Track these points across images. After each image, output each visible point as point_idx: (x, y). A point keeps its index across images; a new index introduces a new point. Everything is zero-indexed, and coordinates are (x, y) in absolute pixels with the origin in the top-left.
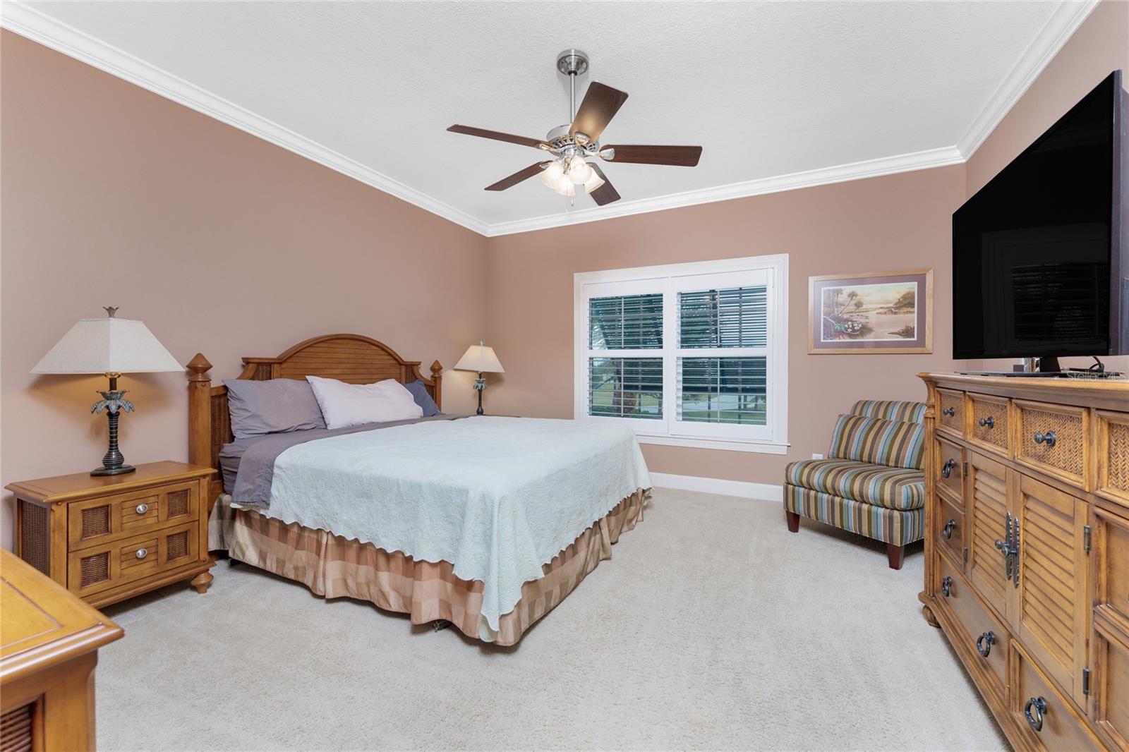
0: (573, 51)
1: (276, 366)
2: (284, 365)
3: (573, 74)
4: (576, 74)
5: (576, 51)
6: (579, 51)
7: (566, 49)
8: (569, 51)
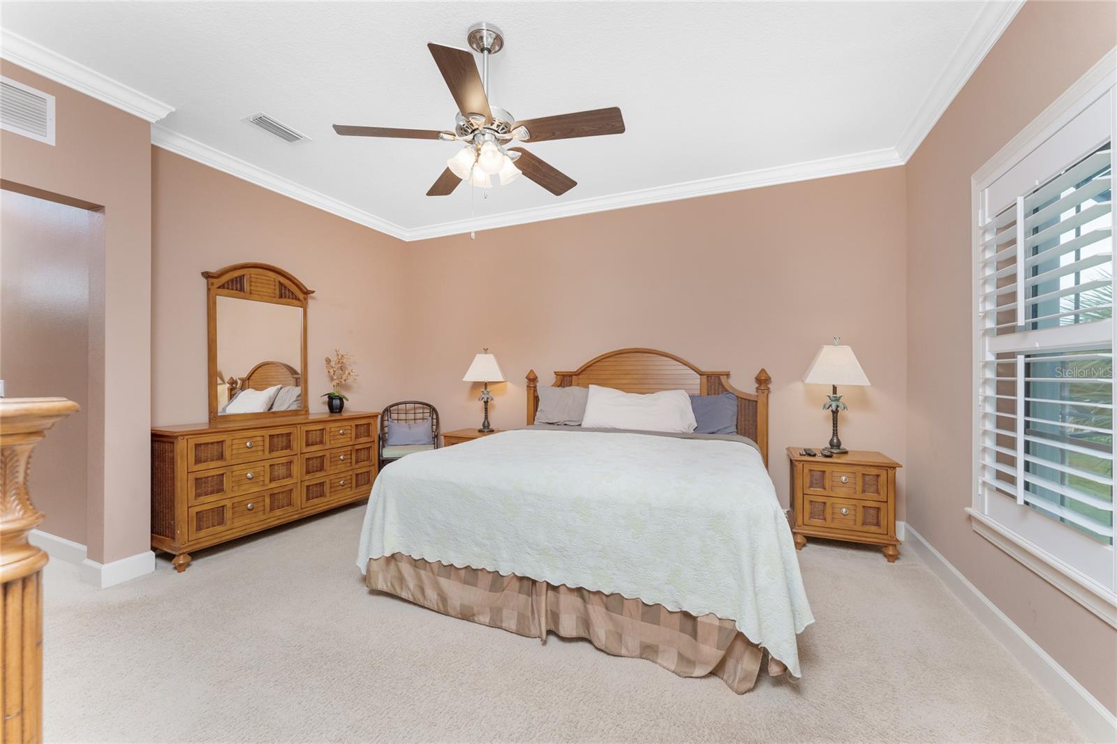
0: (484, 24)
1: (574, 377)
2: (581, 377)
3: (486, 52)
4: (489, 51)
5: (488, 24)
6: (490, 25)
7: (474, 22)
8: (480, 24)
